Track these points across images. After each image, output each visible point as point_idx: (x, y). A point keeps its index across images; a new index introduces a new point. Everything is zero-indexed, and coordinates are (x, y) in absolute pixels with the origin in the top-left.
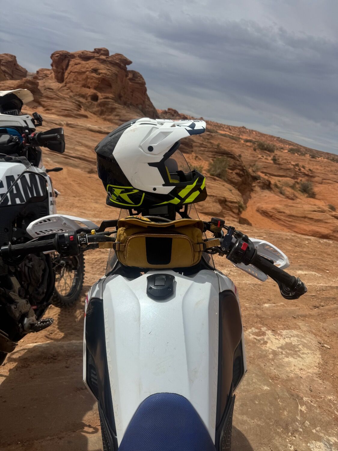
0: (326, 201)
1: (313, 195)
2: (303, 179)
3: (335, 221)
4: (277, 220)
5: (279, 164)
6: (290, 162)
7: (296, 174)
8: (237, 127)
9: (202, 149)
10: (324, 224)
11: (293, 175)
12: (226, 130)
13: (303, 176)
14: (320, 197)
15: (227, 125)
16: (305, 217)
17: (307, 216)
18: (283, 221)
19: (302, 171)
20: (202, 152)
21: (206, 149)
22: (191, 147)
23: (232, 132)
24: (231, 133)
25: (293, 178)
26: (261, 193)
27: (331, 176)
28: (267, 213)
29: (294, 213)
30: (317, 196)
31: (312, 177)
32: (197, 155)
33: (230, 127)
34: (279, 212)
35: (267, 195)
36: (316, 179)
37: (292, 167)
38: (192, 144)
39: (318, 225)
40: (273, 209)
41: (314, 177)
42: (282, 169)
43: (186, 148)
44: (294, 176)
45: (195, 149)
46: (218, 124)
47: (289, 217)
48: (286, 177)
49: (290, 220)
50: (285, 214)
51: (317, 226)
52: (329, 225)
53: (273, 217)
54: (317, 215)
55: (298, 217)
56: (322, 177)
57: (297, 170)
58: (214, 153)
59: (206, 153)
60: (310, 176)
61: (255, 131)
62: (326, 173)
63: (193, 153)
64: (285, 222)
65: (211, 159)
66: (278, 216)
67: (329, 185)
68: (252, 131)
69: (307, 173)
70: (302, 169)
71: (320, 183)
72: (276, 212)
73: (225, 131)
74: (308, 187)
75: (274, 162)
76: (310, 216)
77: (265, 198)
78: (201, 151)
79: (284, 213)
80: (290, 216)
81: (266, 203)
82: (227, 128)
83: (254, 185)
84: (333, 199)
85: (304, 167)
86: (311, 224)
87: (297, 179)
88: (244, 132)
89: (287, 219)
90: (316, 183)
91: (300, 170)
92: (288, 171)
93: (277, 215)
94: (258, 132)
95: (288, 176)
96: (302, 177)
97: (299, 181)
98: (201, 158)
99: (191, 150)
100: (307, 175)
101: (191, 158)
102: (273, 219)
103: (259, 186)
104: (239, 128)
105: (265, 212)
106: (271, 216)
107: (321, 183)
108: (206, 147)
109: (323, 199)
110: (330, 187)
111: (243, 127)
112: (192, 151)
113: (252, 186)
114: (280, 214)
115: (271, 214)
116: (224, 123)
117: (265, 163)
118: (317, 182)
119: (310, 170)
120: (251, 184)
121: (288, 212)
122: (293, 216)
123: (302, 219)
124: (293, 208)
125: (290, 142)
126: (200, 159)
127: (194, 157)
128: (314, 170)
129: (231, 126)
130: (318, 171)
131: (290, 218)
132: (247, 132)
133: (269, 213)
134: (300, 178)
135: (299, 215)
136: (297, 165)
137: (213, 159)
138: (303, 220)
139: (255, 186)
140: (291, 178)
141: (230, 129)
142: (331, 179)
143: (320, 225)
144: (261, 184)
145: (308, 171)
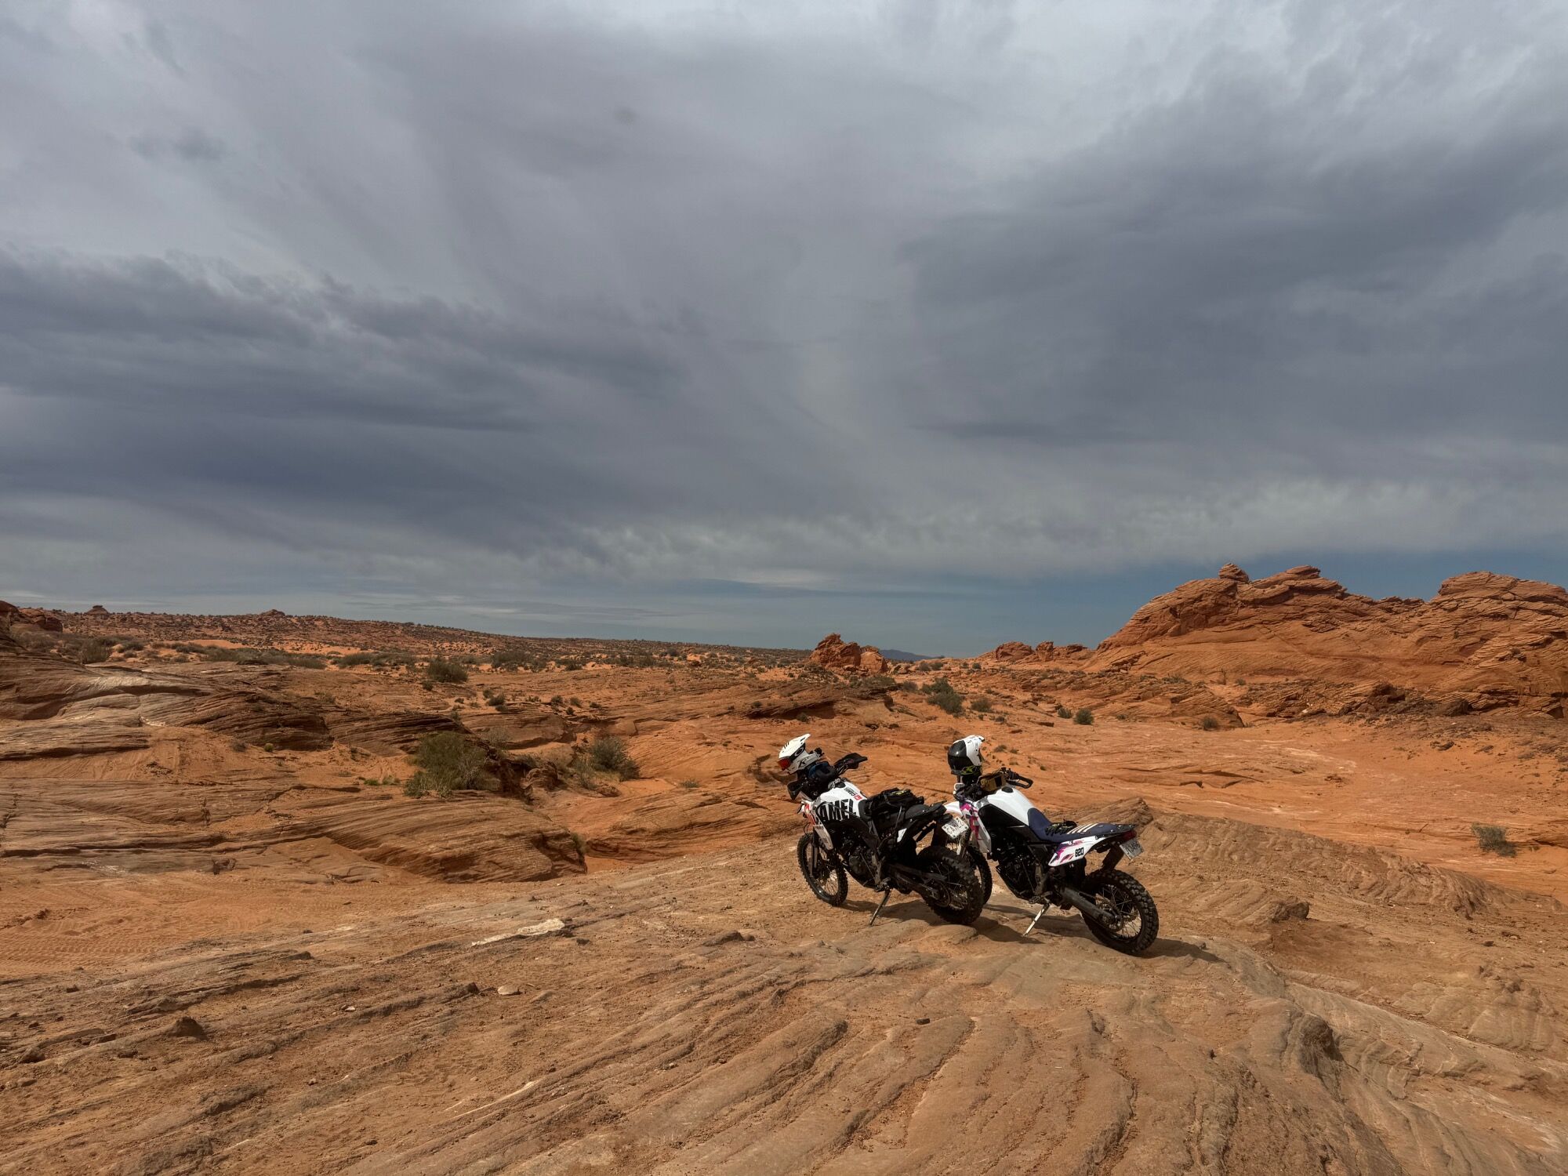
0: (670, 778)
1: (631, 772)
2: (590, 736)
3: (753, 813)
4: (633, 853)
5: (515, 712)
6: (537, 699)
7: (566, 727)
8: (250, 617)
9: (357, 724)
10: (735, 827)
11: (560, 732)
12: (210, 633)
13: (584, 726)
14: (650, 771)
15: (210, 616)
16: (691, 826)
17: (693, 821)
18: (648, 852)
19: (579, 715)
20: (363, 735)
21: (373, 724)
22: (324, 727)
23: (239, 636)
24: (234, 641)
25: (566, 738)
26: (552, 801)
27: (650, 707)
28: (603, 845)
29: (665, 824)
30: (642, 770)
31: (607, 723)
32: (353, 746)
33: (225, 620)
34: (631, 833)
35: (572, 801)
36: (620, 725)
37: (549, 709)
38: (322, 718)
39: (726, 834)
40: (614, 828)
41: (614, 723)
42: (527, 722)
43: (310, 734)
44: (564, 734)
45: (336, 730)
46: (171, 617)
47: (657, 837)
48: (547, 741)
49: (662, 843)
50: (646, 833)
51: (725, 837)
52: (747, 825)
53: (620, 851)
54: (713, 812)
55: (676, 830)
56: (630, 717)
57: (564, 714)
58: (397, 729)
59: (375, 734)
60: (601, 722)
61: (319, 619)
62: (635, 702)
63: (335, 744)
64: (653, 853)
65: (397, 746)
66: (631, 842)
67: (656, 732)
68: (311, 619)
69: (591, 716)
70: (576, 709)
71: (632, 735)
72: (623, 836)
73: (211, 637)
74: (612, 755)
75: (498, 709)
76: (699, 819)
77: (570, 810)
78: (357, 731)
79: (643, 830)
80: (660, 833)
81: (581, 821)
82: (213, 626)
83: (526, 785)
84: (686, 765)
85: (575, 702)
86: (710, 837)
87: (575, 740)
88: (281, 629)
89: (655, 843)
90: (623, 738)
91: (570, 712)
92: (544, 724)
93: (628, 841)
94: (333, 619)
95: (550, 737)
96: (585, 731)
97: (579, 743)
98: (366, 751)
99: (326, 736)
100: (595, 722)
101: (338, 757)
102: (622, 854)
103: (542, 785)
104: (261, 619)
105: (596, 845)
106: (616, 850)
107: (636, 734)
108: (367, 719)
109: (659, 775)
110: (660, 737)
111: (274, 613)
112: (331, 739)
113: (523, 791)
114: (634, 836)
115: (614, 844)
116: (195, 612)
117: (479, 719)
118: (624, 734)
119: (594, 705)
120: (518, 786)
121: (650, 825)
122: (666, 831)
123: (687, 831)
124: (658, 812)
125: (451, 632)
126: (368, 755)
127: (349, 756)
128: (603, 704)
129: (226, 617)
130: (614, 705)
131: (659, 839)
132: (293, 625)
133: (608, 842)
134: (581, 736)
135: (677, 825)
136: (557, 701)
137: (402, 745)
138: (689, 834)
139: (529, 787)
140: (559, 741)
141: (226, 628)
142: (656, 715)
143: (731, 833)
144: (542, 779)
145: (591, 711)
